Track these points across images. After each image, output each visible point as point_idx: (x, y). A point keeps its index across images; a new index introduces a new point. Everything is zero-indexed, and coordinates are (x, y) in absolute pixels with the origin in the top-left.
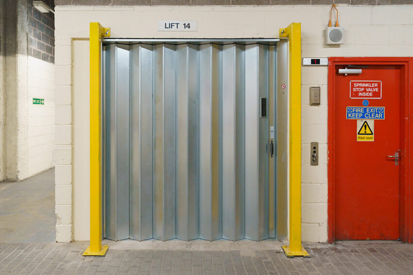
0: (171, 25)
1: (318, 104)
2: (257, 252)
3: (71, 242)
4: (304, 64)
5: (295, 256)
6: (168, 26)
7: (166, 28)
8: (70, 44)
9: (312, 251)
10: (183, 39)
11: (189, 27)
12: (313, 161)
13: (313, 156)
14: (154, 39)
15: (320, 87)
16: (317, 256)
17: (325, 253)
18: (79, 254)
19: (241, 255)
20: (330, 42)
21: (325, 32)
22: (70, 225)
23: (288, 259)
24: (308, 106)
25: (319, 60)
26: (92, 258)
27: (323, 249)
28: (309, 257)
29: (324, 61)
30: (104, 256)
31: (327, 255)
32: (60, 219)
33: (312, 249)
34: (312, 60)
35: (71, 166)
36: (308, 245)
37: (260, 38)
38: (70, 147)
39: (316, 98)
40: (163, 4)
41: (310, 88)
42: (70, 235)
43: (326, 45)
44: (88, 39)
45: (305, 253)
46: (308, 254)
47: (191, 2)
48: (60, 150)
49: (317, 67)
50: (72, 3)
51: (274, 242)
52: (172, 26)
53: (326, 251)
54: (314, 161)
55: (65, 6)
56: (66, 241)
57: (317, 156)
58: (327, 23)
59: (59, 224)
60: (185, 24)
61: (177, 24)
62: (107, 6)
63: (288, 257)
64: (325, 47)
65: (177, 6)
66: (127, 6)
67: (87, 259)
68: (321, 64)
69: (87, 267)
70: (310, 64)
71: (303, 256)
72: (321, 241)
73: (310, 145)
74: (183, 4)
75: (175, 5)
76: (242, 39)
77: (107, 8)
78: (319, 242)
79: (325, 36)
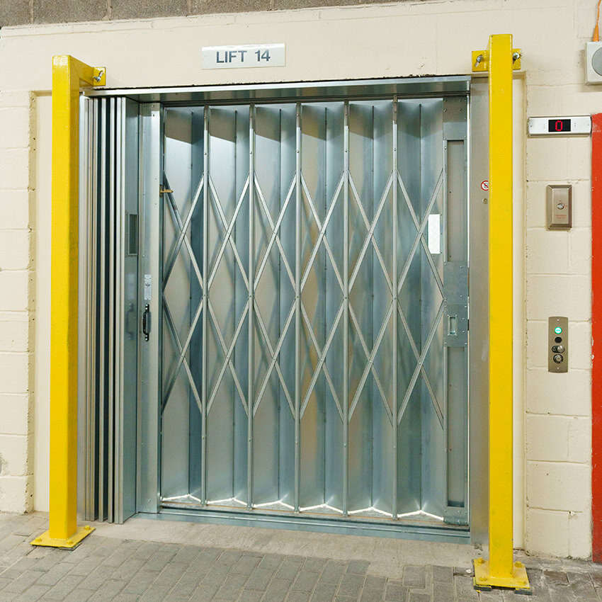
0: (229, 57)
1: (568, 226)
2: (408, 568)
3: (26, 512)
4: (532, 131)
5: (494, 587)
6: (222, 58)
7: (218, 62)
8: (27, 103)
9: (543, 577)
10: (255, 84)
11: (268, 58)
12: (555, 360)
13: (555, 350)
14: (193, 86)
15: (570, 187)
16: (551, 590)
17: (574, 586)
18: (27, 541)
19: (368, 573)
20: (593, 77)
21: (583, 53)
22: (25, 478)
23: (475, 592)
24: (544, 230)
25: (570, 120)
26: (47, 552)
27: (572, 575)
28: (529, 594)
29: (581, 125)
30: (72, 549)
31: (577, 593)
32: (7, 463)
33: (547, 573)
34: (550, 121)
35: (27, 354)
36: (540, 562)
37: (427, 76)
38: (25, 317)
39: (560, 212)
40: (212, 12)
41: (547, 188)
42: (23, 498)
43: (586, 84)
44: (49, 93)
45: (521, 582)
46: (528, 586)
47: (272, 2)
48: (7, 321)
49: (565, 139)
50: (32, 19)
51: (462, 547)
52: (231, 56)
53: (578, 582)
54: (558, 361)
55: (19, 26)
56: (15, 510)
57: (565, 350)
58: (590, 33)
59: (5, 474)
60: (259, 52)
61: (242, 52)
62: (100, 22)
63: (477, 588)
64: (584, 91)
65: (243, 14)
66: (139, 20)
67: (37, 553)
68: (573, 130)
69: (21, 573)
70: (546, 131)
71: (513, 589)
72: (575, 556)
73: (547, 322)
74: (255, 9)
75: (238, 11)
76: (384, 78)
77: (99, 25)
78: (570, 558)
79: (583, 63)
